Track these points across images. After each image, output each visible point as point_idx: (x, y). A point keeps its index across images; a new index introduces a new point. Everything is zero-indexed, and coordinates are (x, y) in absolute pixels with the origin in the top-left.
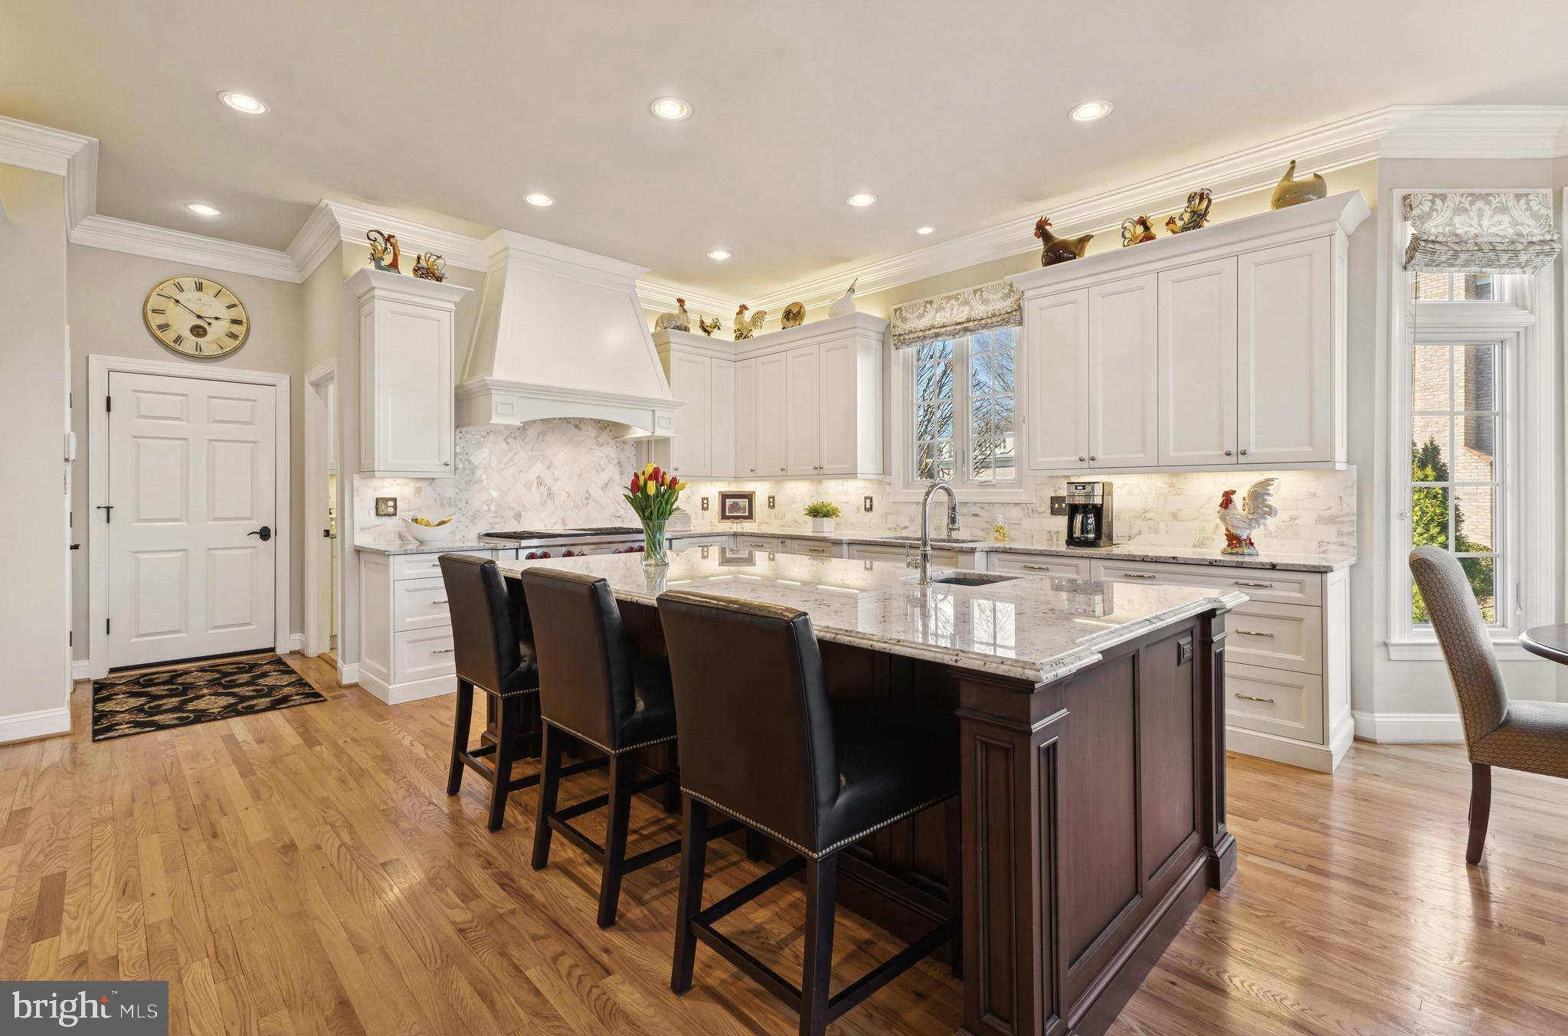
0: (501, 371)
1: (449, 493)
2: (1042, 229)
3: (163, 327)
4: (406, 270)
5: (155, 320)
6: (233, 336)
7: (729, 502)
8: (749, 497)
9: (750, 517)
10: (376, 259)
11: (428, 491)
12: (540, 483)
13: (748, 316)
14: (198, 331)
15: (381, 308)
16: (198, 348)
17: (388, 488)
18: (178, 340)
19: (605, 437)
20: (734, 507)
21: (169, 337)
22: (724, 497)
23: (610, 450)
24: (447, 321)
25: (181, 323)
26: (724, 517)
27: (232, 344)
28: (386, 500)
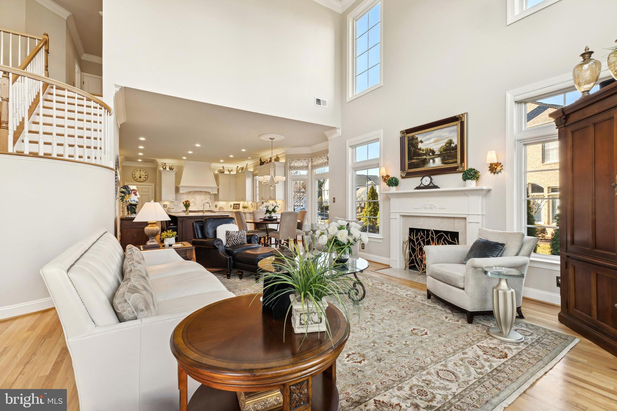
0: (182, 184)
1: (176, 204)
2: (260, 160)
3: (135, 177)
4: (168, 169)
5: (134, 176)
6: (145, 178)
7: (235, 206)
8: (239, 204)
9: (239, 209)
10: (163, 167)
11: (172, 203)
12: (193, 202)
13: (239, 168)
14: (140, 177)
15: (163, 176)
16: (140, 180)
17: (166, 203)
18: (137, 179)
19: (207, 194)
20: (236, 207)
21: (136, 179)
22: (234, 204)
23: (208, 196)
24: (174, 176)
25: (138, 176)
26: (234, 208)
27: (145, 179)
28: (165, 205)
